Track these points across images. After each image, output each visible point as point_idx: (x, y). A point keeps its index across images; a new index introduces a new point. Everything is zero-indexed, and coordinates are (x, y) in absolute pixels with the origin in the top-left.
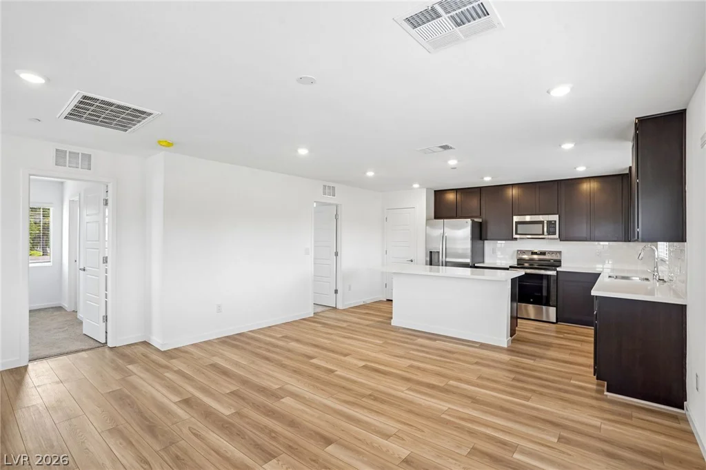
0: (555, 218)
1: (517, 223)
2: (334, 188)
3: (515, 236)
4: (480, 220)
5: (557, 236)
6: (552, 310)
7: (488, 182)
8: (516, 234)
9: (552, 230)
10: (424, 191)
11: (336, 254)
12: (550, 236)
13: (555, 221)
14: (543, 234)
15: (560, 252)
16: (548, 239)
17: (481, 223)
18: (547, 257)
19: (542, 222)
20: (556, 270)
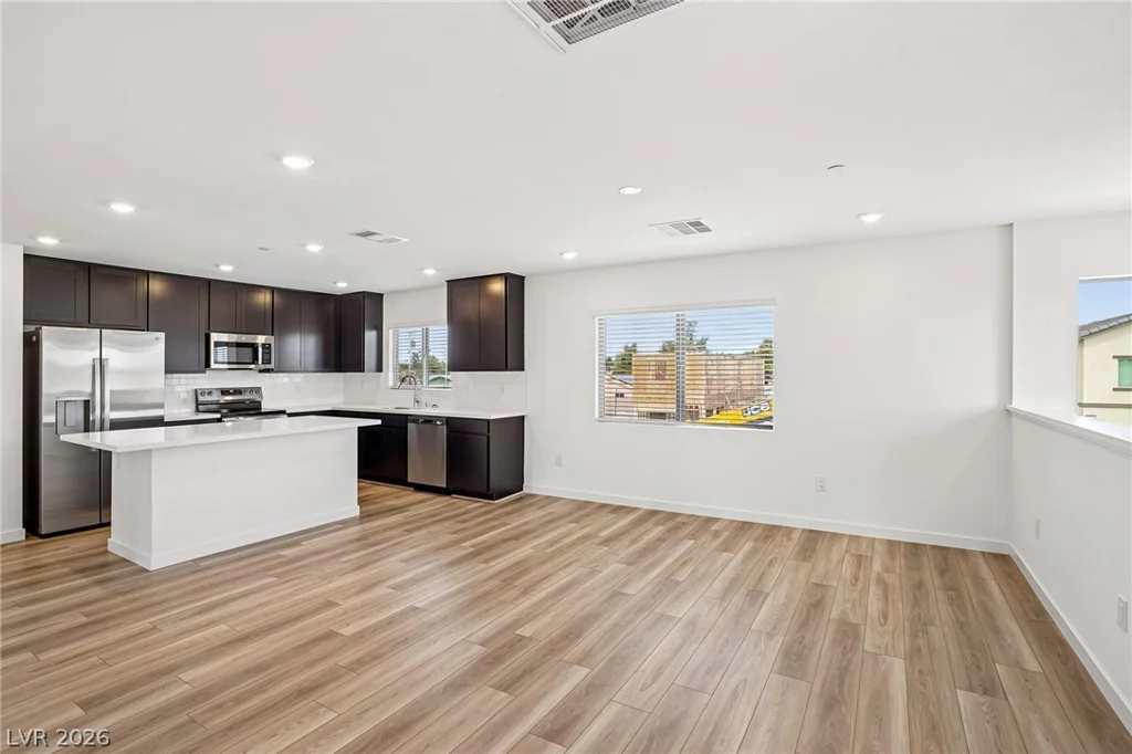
1: (218, 344)
3: (214, 366)
5: (273, 365)
7: (223, 273)
8: (216, 362)
9: (266, 356)
12: (263, 366)
13: (269, 345)
14: (246, 363)
15: (260, 389)
18: (244, 397)
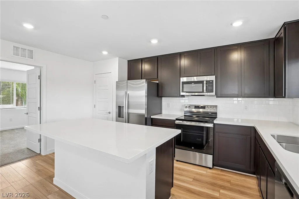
0: (213, 78)
1: (184, 83)
2: (31, 52)
3: (182, 94)
4: (157, 82)
5: (214, 93)
6: (210, 157)
8: (183, 91)
9: (210, 88)
10: (117, 59)
11: (40, 109)
12: (209, 94)
13: (213, 81)
14: (203, 92)
15: (216, 106)
16: (207, 96)
17: (158, 84)
18: (206, 110)
19: (202, 82)
20: (213, 123)
